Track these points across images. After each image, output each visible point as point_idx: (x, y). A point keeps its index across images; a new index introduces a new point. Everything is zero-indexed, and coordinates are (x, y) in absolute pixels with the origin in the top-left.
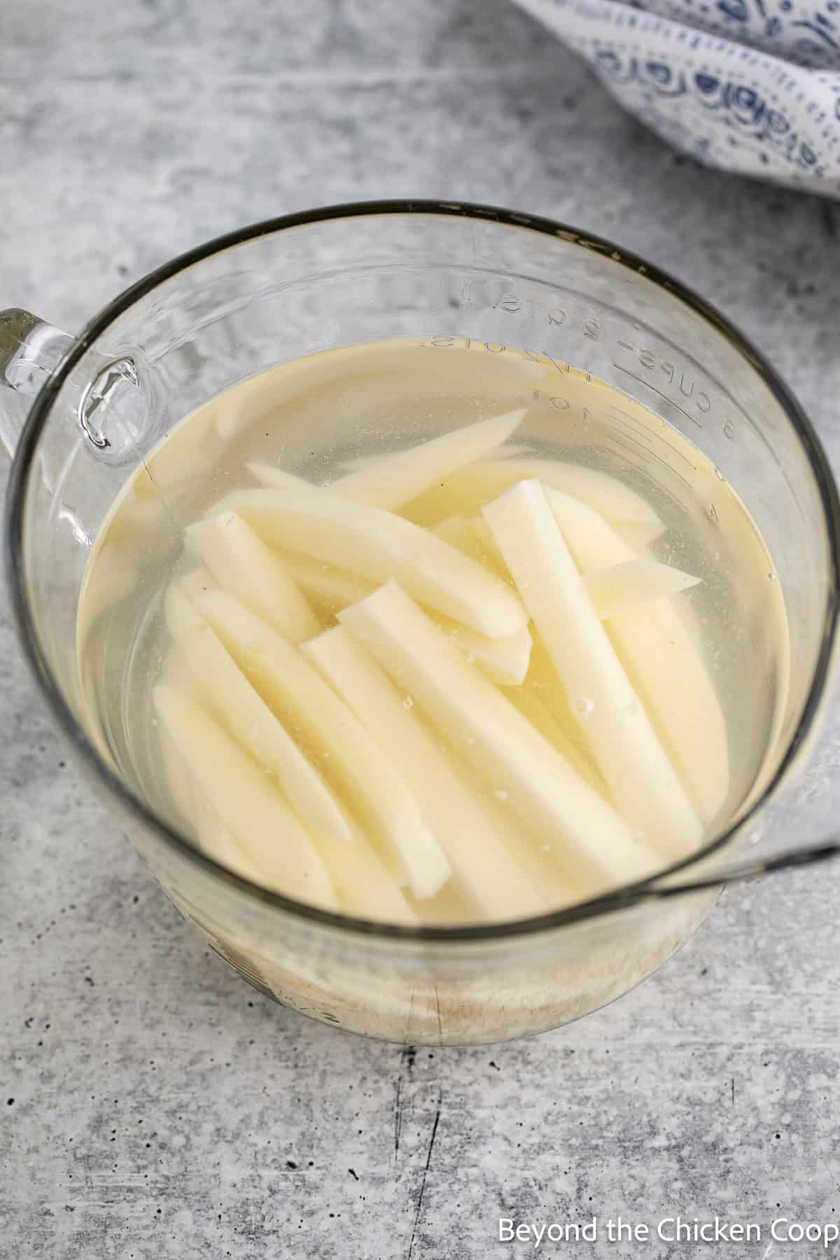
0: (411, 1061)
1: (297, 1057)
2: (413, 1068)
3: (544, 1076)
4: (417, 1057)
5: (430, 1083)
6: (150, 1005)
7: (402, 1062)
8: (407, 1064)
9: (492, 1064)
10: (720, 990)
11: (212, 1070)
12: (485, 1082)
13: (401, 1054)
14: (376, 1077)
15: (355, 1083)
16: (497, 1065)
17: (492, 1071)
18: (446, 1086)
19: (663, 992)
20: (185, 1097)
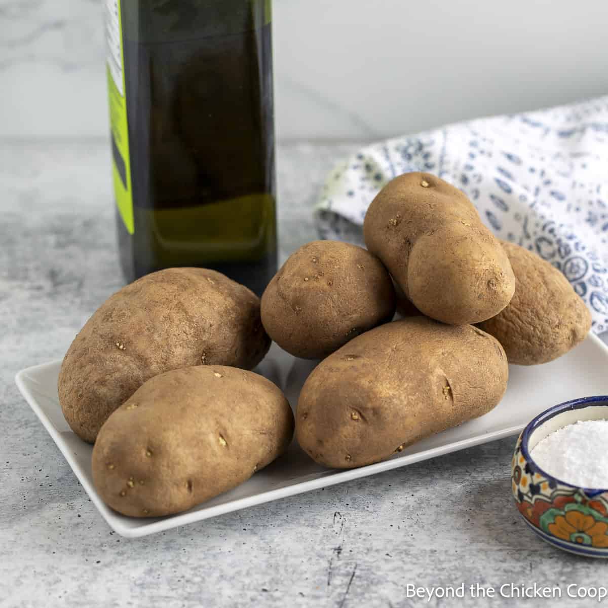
0: (339, 553)
1: (270, 550)
2: (340, 555)
3: (418, 560)
4: (342, 551)
5: (349, 561)
6: (184, 528)
7: (334, 553)
8: (336, 553)
9: (387, 555)
10: (524, 530)
11: (219, 553)
12: (383, 562)
13: (333, 550)
14: (317, 558)
15: (305, 560)
16: (390, 554)
17: (388, 557)
18: (359, 562)
19: (490, 530)
20: (203, 563)
